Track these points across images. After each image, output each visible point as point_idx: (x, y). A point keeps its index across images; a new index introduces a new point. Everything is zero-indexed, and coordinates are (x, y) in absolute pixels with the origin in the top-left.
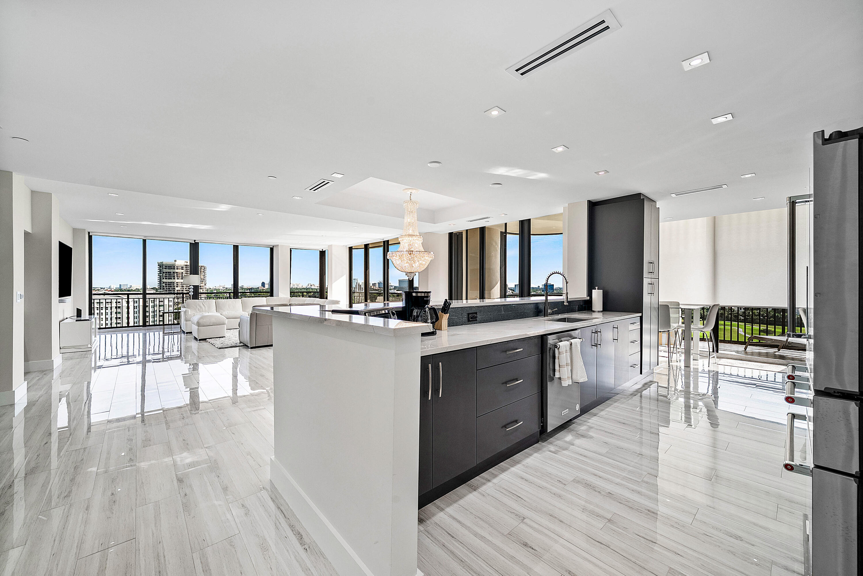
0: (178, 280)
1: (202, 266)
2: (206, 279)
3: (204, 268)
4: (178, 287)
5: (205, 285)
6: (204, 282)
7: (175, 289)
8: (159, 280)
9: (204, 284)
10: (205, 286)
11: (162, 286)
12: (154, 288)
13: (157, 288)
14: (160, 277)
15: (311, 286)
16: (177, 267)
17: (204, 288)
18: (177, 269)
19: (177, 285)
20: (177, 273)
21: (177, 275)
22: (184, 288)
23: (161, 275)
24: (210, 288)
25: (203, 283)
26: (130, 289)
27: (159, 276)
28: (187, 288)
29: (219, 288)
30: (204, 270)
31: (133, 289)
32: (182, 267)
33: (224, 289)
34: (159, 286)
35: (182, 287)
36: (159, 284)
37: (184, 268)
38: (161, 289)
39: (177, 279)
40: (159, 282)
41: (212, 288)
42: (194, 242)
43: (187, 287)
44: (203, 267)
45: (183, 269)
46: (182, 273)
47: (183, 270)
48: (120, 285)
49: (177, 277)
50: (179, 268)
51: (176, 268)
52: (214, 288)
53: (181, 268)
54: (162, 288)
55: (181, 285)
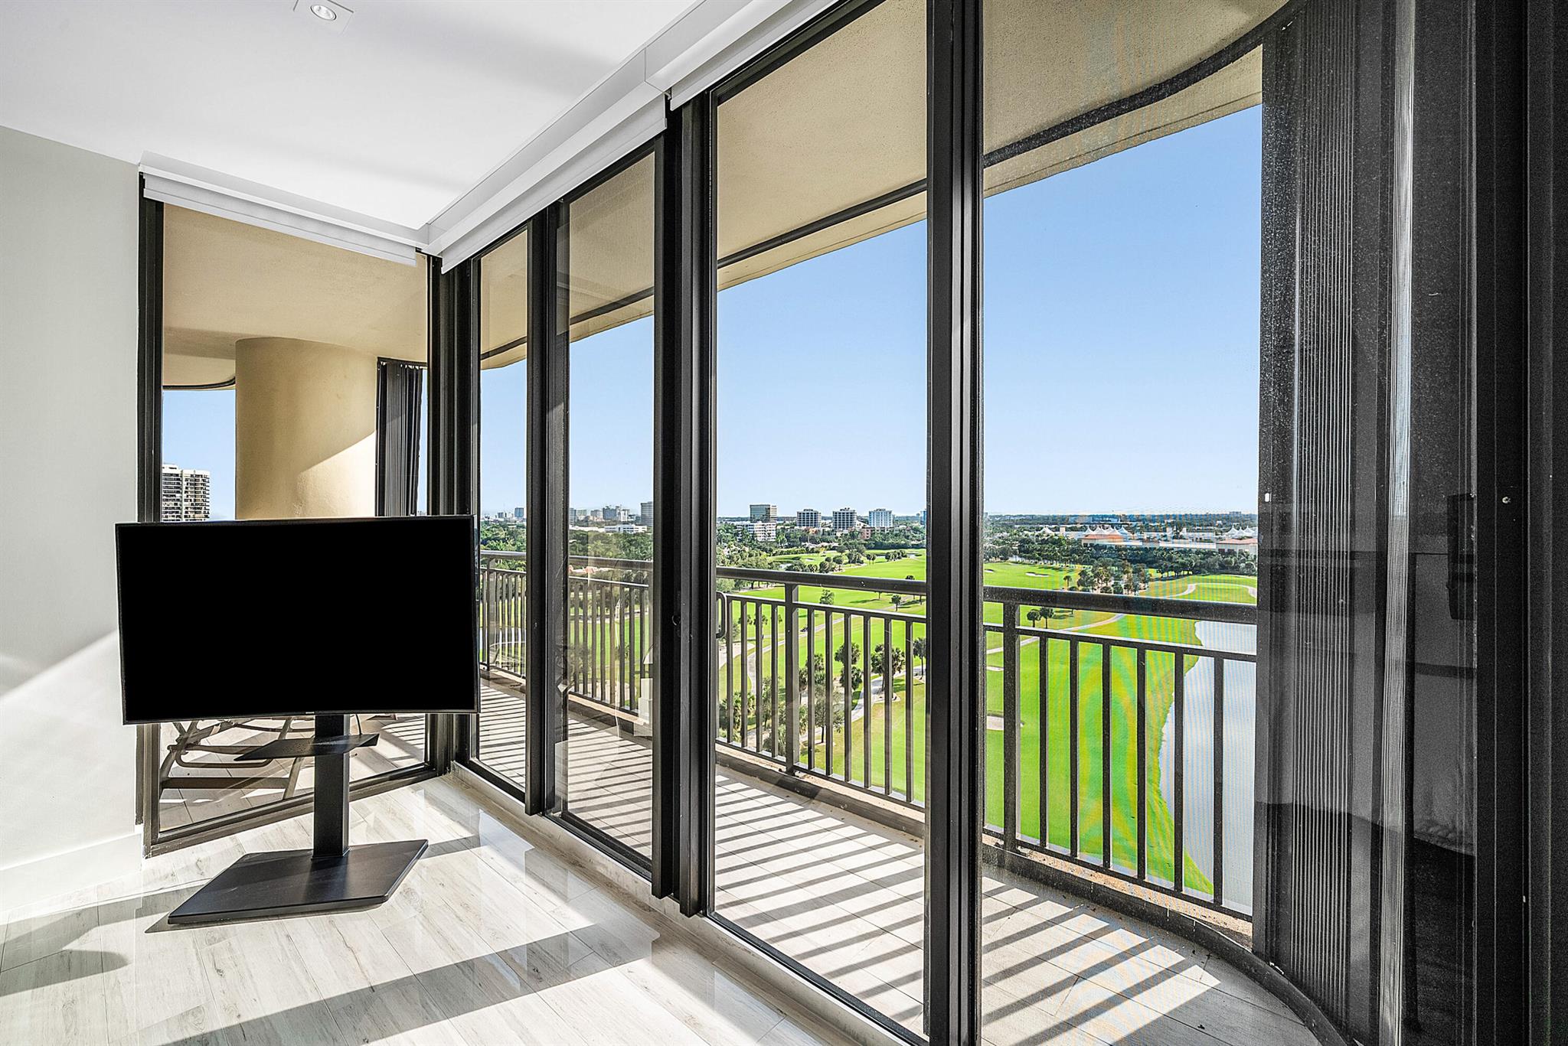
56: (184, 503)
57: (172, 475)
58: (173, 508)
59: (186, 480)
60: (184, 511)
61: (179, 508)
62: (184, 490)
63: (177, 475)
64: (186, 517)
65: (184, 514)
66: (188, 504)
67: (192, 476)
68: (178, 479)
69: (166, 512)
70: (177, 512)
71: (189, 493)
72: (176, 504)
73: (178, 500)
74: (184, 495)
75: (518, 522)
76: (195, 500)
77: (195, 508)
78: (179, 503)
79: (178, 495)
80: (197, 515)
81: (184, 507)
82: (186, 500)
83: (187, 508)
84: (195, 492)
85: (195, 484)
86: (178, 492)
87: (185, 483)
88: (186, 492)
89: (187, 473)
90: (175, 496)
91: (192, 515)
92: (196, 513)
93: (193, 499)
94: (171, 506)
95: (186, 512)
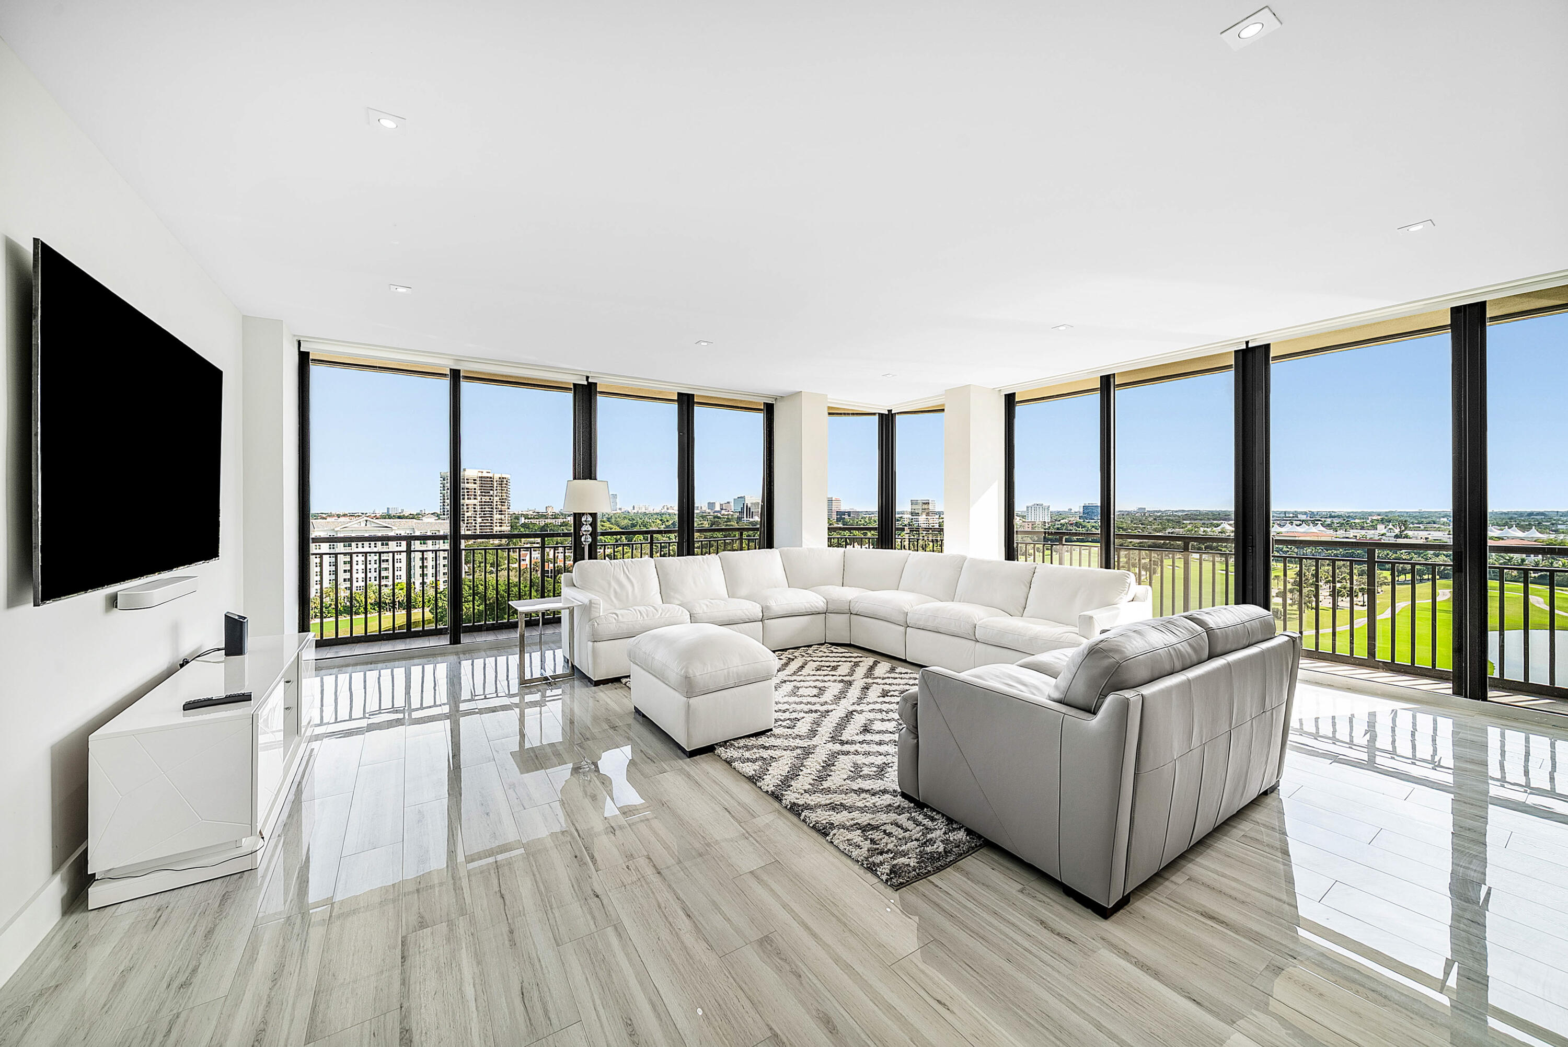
0: (469, 501)
1: (503, 478)
2: (509, 499)
3: (507, 481)
4: (468, 512)
5: (508, 508)
6: (506, 504)
7: (464, 514)
8: (442, 501)
9: (506, 507)
10: (509, 510)
11: (446, 510)
12: (434, 513)
13: (439, 513)
14: (444, 496)
15: (668, 509)
16: (467, 479)
17: (506, 513)
18: (468, 483)
19: (468, 508)
20: (467, 489)
21: (468, 492)
22: (478, 513)
23: (445, 492)
24: (514, 514)
25: (504, 505)
26: (402, 514)
27: (442, 495)
28: (482, 513)
29: (527, 513)
30: (506, 484)
31: (406, 515)
32: (474, 480)
33: (535, 514)
34: (442, 511)
35: (474, 511)
36: (442, 508)
37: (478, 482)
38: (444, 514)
39: (468, 499)
40: (442, 504)
41: (517, 513)
42: (586, 383)
43: (481, 511)
44: (505, 480)
45: (475, 483)
46: (475, 489)
47: (475, 485)
48: (388, 509)
49: (468, 495)
50: (469, 481)
51: (466, 481)
52: (520, 513)
53: (472, 481)
54: (446, 513)
55: (473, 510)
56: (495, 498)
57: (488, 477)
58: (489, 502)
59: (496, 481)
60: (495, 503)
61: (492, 502)
62: (495, 488)
63: (491, 478)
64: (496, 508)
65: (495, 507)
66: (498, 498)
67: (500, 478)
68: (492, 481)
69: (485, 505)
70: (491, 505)
71: (498, 491)
72: (490, 499)
73: (492, 496)
74: (495, 492)
75: (712, 514)
76: (502, 496)
77: (501, 502)
78: (492, 498)
79: (491, 492)
80: (503, 507)
81: (495, 501)
82: (496, 496)
83: (497, 502)
84: (502, 490)
85: (502, 484)
86: (491, 490)
87: (495, 483)
88: (496, 490)
89: (497, 477)
90: (489, 492)
91: (500, 507)
92: (502, 505)
93: (500, 495)
94: (488, 500)
95: (496, 505)
